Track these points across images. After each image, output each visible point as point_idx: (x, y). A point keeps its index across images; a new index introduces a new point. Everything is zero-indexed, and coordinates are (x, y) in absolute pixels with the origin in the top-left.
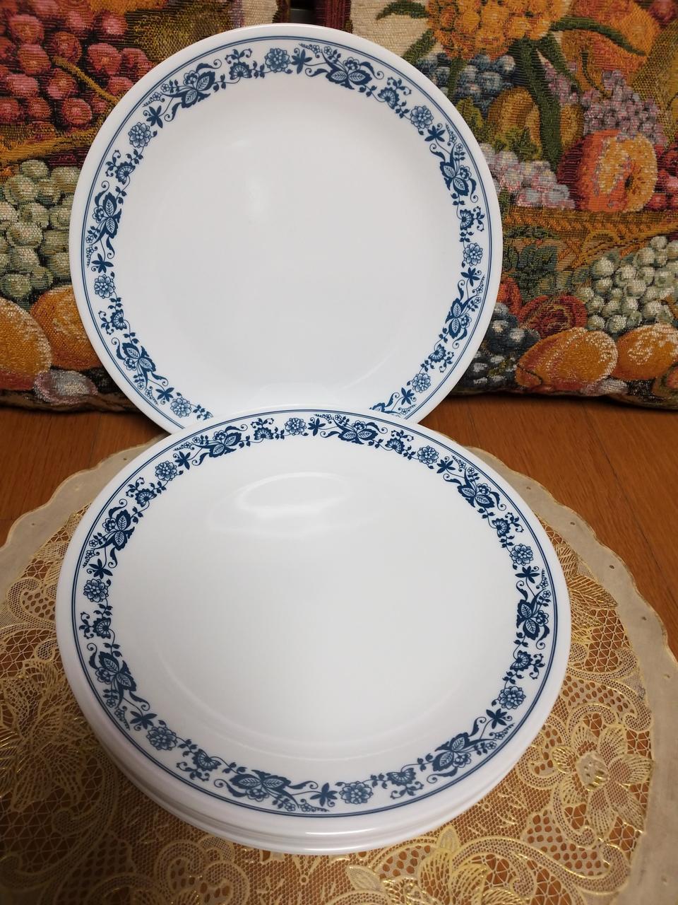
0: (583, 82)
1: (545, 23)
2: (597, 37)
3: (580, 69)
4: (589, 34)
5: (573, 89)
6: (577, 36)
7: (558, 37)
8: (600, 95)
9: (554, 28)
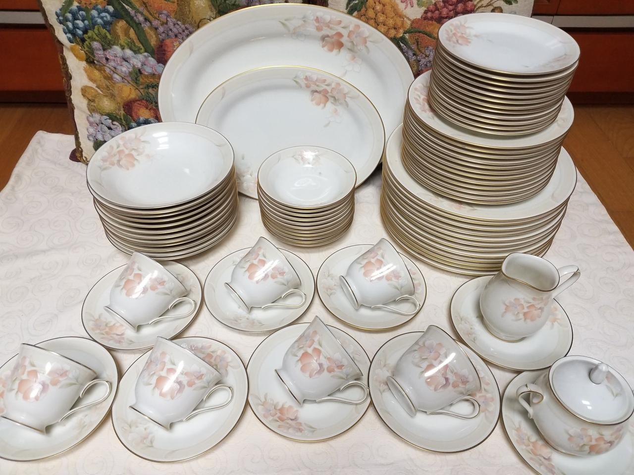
0: (417, 51)
1: (401, 31)
2: (421, 35)
3: (416, 48)
4: (418, 34)
5: (414, 54)
6: (414, 35)
7: (407, 36)
8: (424, 56)
9: (405, 33)
